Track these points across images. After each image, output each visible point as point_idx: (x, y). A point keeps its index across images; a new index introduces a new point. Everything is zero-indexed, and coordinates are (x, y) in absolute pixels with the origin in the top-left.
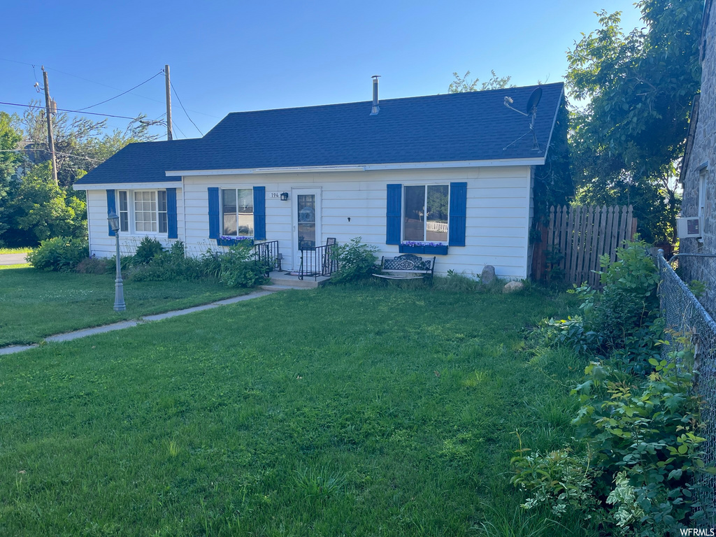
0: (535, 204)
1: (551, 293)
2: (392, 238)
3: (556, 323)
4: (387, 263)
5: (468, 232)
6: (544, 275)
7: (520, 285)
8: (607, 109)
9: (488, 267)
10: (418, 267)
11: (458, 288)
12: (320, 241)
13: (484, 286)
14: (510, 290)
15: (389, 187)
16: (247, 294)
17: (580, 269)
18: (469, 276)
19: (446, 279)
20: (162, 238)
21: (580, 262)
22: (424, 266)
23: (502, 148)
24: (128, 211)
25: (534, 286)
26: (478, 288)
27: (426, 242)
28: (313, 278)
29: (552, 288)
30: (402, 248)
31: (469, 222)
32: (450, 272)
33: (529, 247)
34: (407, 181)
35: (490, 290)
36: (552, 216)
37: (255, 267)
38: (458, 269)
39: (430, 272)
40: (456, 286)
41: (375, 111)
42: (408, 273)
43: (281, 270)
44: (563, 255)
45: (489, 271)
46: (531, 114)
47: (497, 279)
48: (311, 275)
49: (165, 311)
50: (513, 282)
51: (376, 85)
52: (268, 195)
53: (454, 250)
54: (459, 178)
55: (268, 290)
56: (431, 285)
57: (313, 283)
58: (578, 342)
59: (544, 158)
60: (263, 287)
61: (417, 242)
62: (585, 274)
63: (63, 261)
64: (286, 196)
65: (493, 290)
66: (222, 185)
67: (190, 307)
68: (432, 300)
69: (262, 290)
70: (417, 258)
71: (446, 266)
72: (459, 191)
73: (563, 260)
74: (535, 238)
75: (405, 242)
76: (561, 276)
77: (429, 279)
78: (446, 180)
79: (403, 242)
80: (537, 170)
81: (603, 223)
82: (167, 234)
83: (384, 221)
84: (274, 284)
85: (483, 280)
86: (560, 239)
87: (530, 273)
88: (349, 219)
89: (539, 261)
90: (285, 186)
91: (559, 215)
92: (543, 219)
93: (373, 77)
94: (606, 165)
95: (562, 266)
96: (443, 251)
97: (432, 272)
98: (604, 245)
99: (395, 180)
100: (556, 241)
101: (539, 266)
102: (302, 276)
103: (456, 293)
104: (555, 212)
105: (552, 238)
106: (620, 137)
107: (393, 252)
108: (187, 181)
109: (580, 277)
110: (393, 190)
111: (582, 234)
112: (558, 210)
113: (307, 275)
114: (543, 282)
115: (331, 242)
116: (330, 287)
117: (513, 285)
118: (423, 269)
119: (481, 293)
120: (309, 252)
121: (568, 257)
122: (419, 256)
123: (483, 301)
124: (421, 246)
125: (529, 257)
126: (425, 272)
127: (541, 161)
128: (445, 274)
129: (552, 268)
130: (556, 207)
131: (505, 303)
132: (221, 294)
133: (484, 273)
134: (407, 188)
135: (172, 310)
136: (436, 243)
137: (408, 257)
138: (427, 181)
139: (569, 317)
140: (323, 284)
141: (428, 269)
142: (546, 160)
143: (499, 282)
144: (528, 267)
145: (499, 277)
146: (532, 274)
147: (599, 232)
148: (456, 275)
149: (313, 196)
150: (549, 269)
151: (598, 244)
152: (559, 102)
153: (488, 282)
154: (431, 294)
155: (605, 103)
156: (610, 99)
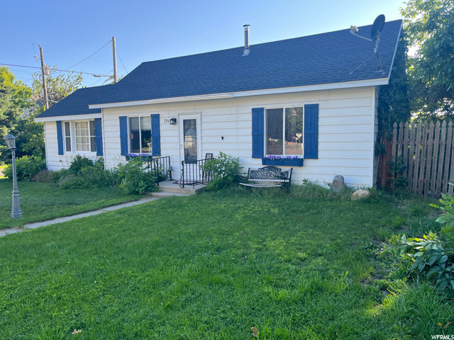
0: (379, 122)
1: (396, 200)
2: (257, 153)
3: (410, 241)
4: (253, 173)
5: (320, 146)
6: (388, 183)
7: (367, 193)
8: (436, 47)
9: (337, 176)
10: (278, 177)
11: (311, 196)
12: (201, 156)
13: (335, 194)
14: (358, 197)
15: (254, 110)
16: (136, 200)
17: (422, 177)
18: (322, 184)
19: (301, 187)
20: (92, 156)
21: (422, 171)
22: (283, 176)
23: (348, 73)
24: (71, 137)
25: (380, 194)
26: (329, 195)
27: (284, 156)
28: (192, 187)
29: (396, 195)
30: (265, 161)
31: (321, 139)
32: (305, 181)
33: (374, 159)
34: (268, 105)
35: (339, 197)
36: (395, 131)
37: (146, 178)
38: (313, 179)
39: (288, 181)
40: (310, 193)
41: (246, 52)
42: (270, 182)
43: (171, 180)
44: (406, 165)
45: (339, 181)
46: (375, 39)
47: (346, 188)
48: (190, 184)
49: (53, 218)
50: (360, 190)
51: (246, 32)
52: (162, 121)
53: (308, 162)
54: (311, 101)
55: (156, 197)
56: (288, 192)
57: (192, 190)
58: (443, 275)
59: (388, 79)
60: (153, 194)
61: (276, 156)
62: (427, 182)
63: (25, 173)
64: (174, 121)
65: (343, 198)
66: (129, 114)
67: (80, 213)
68: (286, 207)
69: (152, 196)
70: (277, 169)
71: (301, 176)
72: (312, 111)
73: (406, 170)
74: (380, 152)
75: (267, 156)
76: (404, 184)
77: (287, 187)
78: (300, 103)
79: (266, 156)
80: (382, 90)
81: (444, 137)
82: (96, 153)
83: (250, 139)
84: (162, 191)
85: (334, 188)
86: (403, 151)
87: (376, 181)
88: (223, 138)
89: (384, 171)
90: (173, 113)
91: (401, 130)
92: (387, 134)
93: (244, 26)
94: (434, 94)
95: (405, 175)
96: (299, 163)
97: (290, 181)
98: (445, 155)
99: (258, 105)
100: (399, 154)
101: (384, 175)
102: (184, 184)
103: (309, 201)
104: (398, 128)
105: (395, 152)
106: (447, 69)
107: (257, 164)
108: (105, 112)
109: (422, 185)
110: (257, 113)
111: (424, 147)
112: (400, 125)
113: (187, 184)
114: (387, 189)
115: (209, 157)
116: (204, 194)
117: (361, 193)
118: (282, 179)
119: (331, 200)
120: (191, 165)
121: (411, 167)
122: (279, 167)
123: (333, 209)
124: (281, 159)
125: (374, 167)
126: (283, 181)
127: (385, 81)
128: (301, 183)
129: (396, 176)
130: (398, 124)
131: (353, 211)
132: (114, 201)
133: (335, 181)
134: (269, 111)
135: (60, 217)
136: (293, 156)
137: (270, 168)
138: (284, 104)
139: (424, 236)
140: (199, 192)
141: (286, 179)
142: (390, 81)
143: (348, 190)
144: (374, 176)
145: (348, 185)
146: (378, 183)
147: (439, 145)
148: (310, 184)
149: (195, 120)
150: (393, 178)
151: (439, 154)
152: (399, 35)
153: (338, 190)
154: (287, 201)
155: (434, 43)
156: (439, 39)
